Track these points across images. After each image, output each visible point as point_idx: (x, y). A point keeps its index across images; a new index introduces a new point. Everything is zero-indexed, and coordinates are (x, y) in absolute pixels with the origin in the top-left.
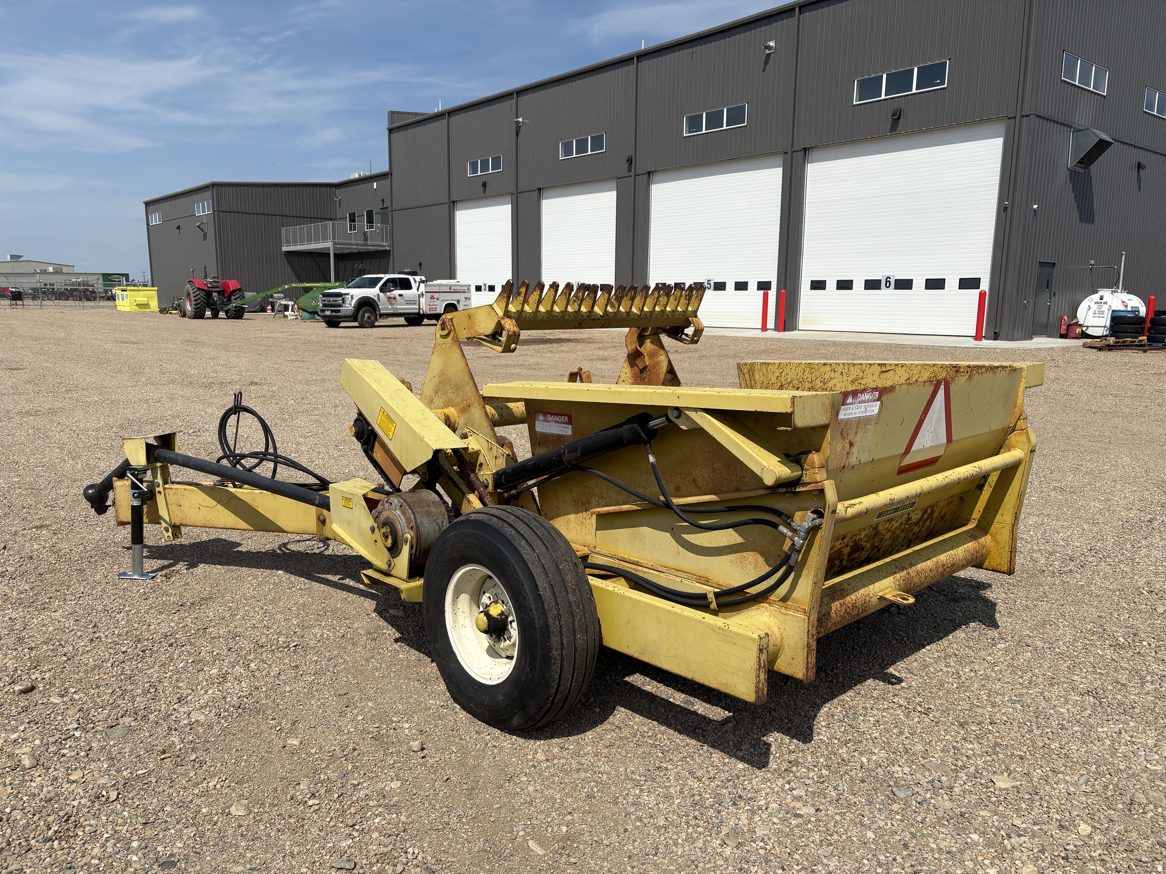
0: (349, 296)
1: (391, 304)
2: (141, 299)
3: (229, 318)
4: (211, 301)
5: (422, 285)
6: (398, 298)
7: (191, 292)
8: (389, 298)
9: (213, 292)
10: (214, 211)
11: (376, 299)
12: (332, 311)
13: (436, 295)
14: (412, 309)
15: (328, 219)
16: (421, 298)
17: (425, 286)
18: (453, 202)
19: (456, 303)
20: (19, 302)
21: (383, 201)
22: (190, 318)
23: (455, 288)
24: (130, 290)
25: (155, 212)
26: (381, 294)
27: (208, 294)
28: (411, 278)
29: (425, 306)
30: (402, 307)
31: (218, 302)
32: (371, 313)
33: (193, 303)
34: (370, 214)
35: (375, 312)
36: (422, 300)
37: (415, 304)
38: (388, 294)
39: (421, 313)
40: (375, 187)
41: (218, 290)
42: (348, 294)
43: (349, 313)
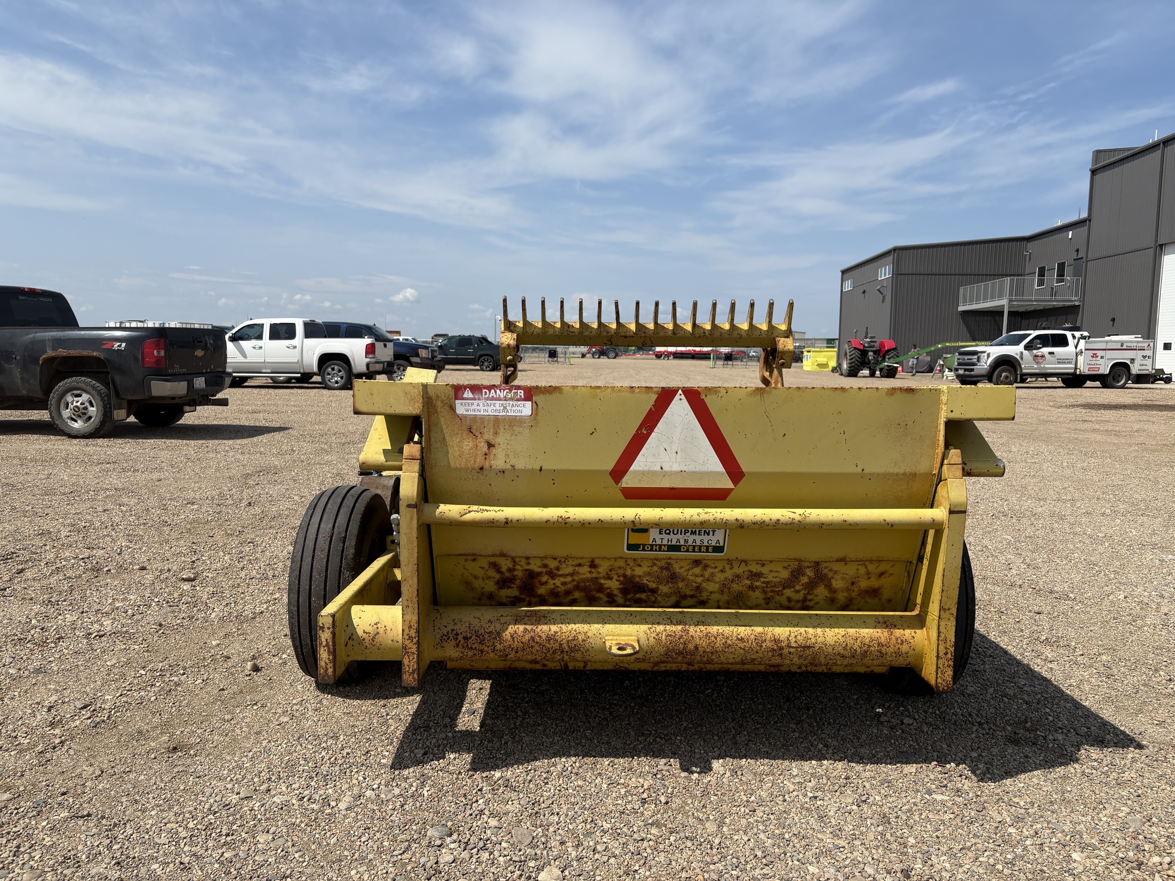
0: (985, 354)
1: (1037, 363)
2: (822, 359)
3: (882, 376)
4: (866, 360)
5: (1082, 342)
6: (1047, 356)
7: (848, 351)
8: (1036, 356)
9: (868, 351)
10: (893, 274)
11: (1018, 357)
12: (965, 370)
13: (1100, 353)
14: (1068, 368)
15: (1007, 275)
16: (1079, 357)
17: (1086, 342)
18: (1161, 246)
19: (1128, 362)
20: (730, 363)
21: (1078, 251)
22: (845, 376)
23: (1129, 345)
24: (813, 351)
25: (848, 280)
26: (1026, 353)
27: (864, 353)
28: (1069, 334)
29: (1083, 367)
30: (1050, 366)
31: (872, 361)
32: (1010, 373)
33: (849, 361)
34: (1061, 266)
35: (1016, 371)
36: (1081, 359)
37: (1070, 363)
38: (1035, 352)
39: (1078, 373)
40: (1070, 237)
41: (874, 349)
42: (984, 352)
43: (983, 372)
